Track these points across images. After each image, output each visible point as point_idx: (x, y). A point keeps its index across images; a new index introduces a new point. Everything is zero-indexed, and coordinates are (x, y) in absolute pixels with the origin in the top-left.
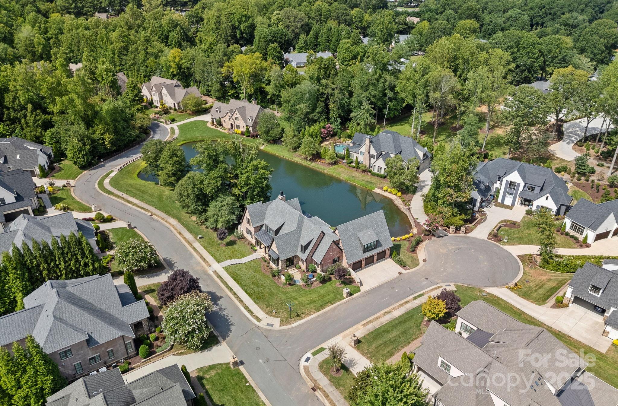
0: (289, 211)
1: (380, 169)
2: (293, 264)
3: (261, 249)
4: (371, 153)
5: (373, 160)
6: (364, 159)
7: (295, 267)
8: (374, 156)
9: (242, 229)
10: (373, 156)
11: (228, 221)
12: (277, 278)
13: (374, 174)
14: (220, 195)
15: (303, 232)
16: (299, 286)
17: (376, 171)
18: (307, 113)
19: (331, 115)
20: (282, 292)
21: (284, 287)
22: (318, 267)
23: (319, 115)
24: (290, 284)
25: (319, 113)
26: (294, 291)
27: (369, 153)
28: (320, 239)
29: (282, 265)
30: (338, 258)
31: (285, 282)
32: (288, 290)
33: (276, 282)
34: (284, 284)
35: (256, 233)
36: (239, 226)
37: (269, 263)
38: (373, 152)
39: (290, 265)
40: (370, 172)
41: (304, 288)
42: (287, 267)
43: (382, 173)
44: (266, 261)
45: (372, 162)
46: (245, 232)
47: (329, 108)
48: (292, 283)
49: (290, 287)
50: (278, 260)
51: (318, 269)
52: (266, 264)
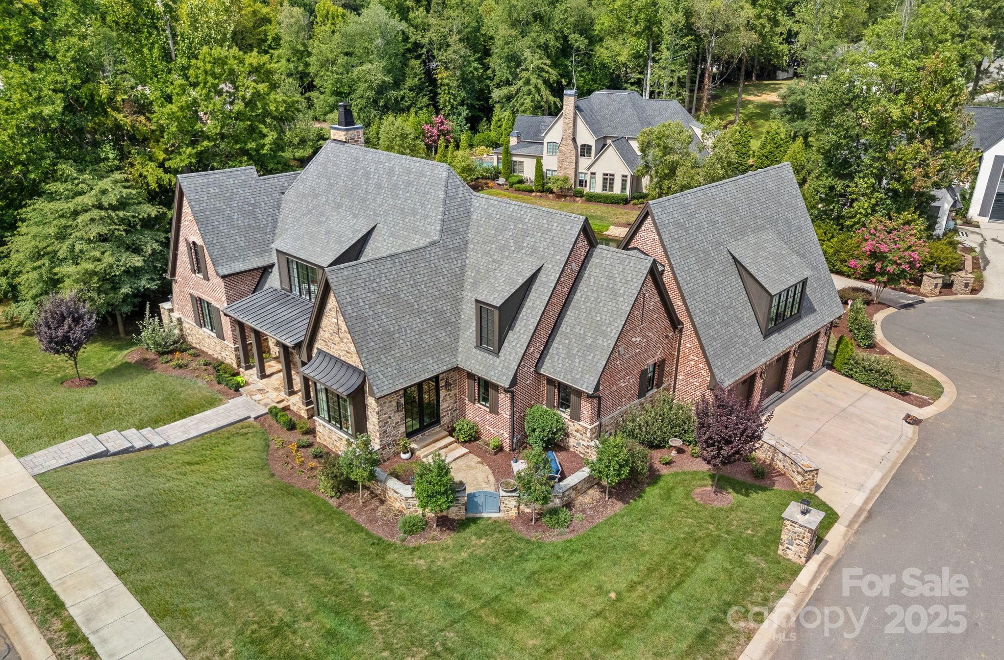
0: (391, 172)
1: (608, 180)
2: (435, 420)
3: (263, 375)
4: (580, 142)
5: (584, 162)
6: (561, 161)
7: (451, 432)
8: (589, 147)
9: (176, 315)
10: (585, 150)
11: (109, 282)
12: (362, 496)
13: (592, 199)
14: (67, 168)
15: (473, 257)
16: (496, 526)
17: (596, 187)
18: (382, 89)
19: (442, 98)
20: (412, 578)
21: (413, 542)
22: (576, 417)
23: (412, 94)
24: (444, 523)
25: (411, 89)
26: (481, 563)
27: (574, 140)
28: (575, 267)
29: (383, 423)
30: (660, 366)
31: (415, 510)
32: (442, 561)
33: (361, 520)
34: (415, 527)
35: (237, 304)
36: (165, 306)
37: (312, 432)
38: (585, 137)
39: (422, 429)
40: (580, 195)
41: (534, 535)
42: (409, 435)
43: (617, 190)
44: (292, 427)
45: (582, 169)
46: (189, 323)
47: (436, 80)
48: (455, 513)
49: (449, 539)
50: (358, 396)
51: (573, 427)
52: (295, 437)
